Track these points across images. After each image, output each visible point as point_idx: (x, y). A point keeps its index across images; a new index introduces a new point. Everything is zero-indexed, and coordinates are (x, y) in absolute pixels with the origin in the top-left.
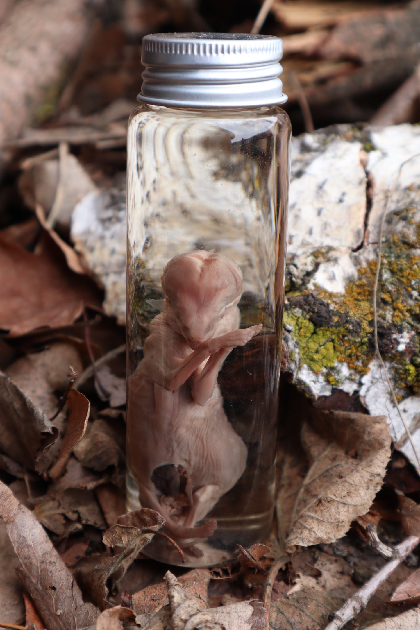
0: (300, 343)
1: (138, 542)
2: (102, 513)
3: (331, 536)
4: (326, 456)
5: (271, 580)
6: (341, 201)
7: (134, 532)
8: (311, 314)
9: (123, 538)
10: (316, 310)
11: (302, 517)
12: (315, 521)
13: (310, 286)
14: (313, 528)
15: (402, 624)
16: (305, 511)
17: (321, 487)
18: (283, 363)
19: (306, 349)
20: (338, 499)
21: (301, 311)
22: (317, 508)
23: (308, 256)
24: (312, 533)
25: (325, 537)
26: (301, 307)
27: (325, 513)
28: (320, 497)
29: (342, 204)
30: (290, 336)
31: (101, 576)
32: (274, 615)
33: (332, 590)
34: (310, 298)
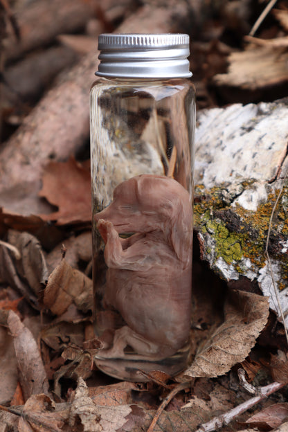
0: (218, 242)
4: (231, 321)
6: (270, 148)
7: (80, 352)
8: (227, 223)
9: (72, 354)
10: (231, 221)
12: (204, 361)
13: (233, 205)
14: (201, 366)
18: (202, 255)
19: (222, 247)
20: (222, 349)
21: (220, 220)
23: (238, 185)
24: (200, 369)
25: (209, 373)
26: (221, 218)
27: (212, 357)
29: (270, 151)
30: (210, 237)
33: (216, 411)
34: (228, 212)
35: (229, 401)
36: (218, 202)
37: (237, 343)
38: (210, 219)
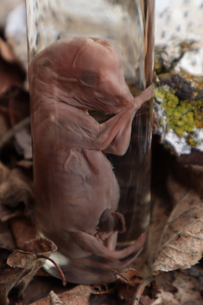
0: (168, 113)
1: (34, 264)
2: (14, 239)
3: (187, 263)
4: (186, 200)
5: (139, 295)
7: (31, 257)
8: (177, 89)
9: (22, 261)
10: (181, 87)
11: (165, 248)
12: (175, 252)
13: (177, 69)
14: (173, 257)
16: (167, 244)
17: (181, 225)
18: (154, 128)
19: (172, 117)
20: (193, 235)
21: (169, 87)
22: (176, 242)
23: (176, 46)
24: (173, 261)
25: (182, 264)
26: (169, 84)
27: (182, 245)
28: (179, 233)
30: (159, 106)
31: (5, 289)
33: (185, 303)
34: (176, 78)
35: (194, 289)
38: (155, 87)
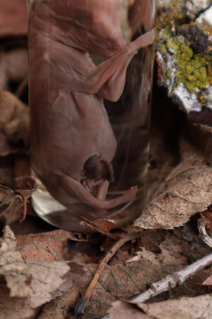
0: (179, 65)
1: (12, 200)
3: (170, 224)
4: (190, 161)
7: (8, 192)
8: (192, 41)
10: (197, 39)
12: (159, 210)
13: (199, 20)
14: (155, 215)
15: (195, 304)
16: (154, 201)
17: (175, 184)
18: (160, 79)
19: (184, 70)
20: (181, 196)
21: (184, 38)
24: (154, 219)
25: (164, 224)
26: (185, 35)
27: (168, 205)
28: (168, 191)
30: (170, 57)
32: (106, 276)
33: (167, 265)
34: (194, 29)
35: (182, 254)
36: (181, 16)
37: (199, 189)
38: (171, 36)
